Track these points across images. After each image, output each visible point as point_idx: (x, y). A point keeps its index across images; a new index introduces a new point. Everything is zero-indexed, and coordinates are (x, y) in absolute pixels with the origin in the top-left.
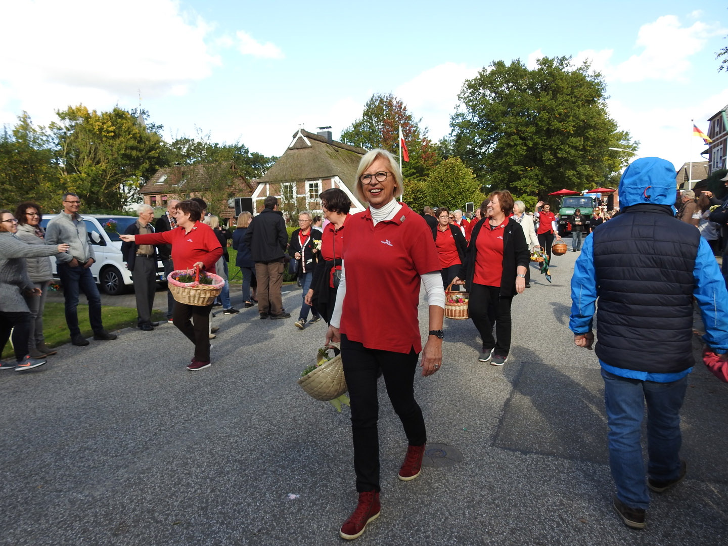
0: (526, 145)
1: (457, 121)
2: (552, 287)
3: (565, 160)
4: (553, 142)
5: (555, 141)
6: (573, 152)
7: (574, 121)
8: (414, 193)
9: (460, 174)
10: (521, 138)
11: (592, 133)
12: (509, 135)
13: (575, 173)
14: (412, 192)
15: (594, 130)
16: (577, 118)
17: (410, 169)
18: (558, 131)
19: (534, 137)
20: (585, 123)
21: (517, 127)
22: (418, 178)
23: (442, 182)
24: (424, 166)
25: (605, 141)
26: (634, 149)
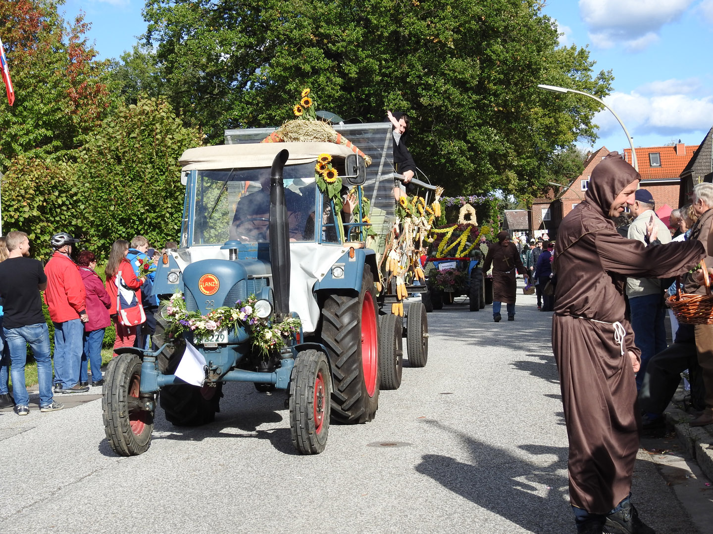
0: (343, 75)
1: (162, 5)
2: (381, 449)
3: (439, 114)
4: (406, 68)
5: (411, 66)
6: (455, 92)
7: (455, 17)
8: (42, 193)
9: (169, 143)
10: (329, 54)
11: (498, 47)
12: (298, 46)
13: (464, 146)
14: (37, 188)
15: (504, 41)
16: (464, 11)
17: (37, 126)
18: (417, 41)
19: (361, 54)
20: (484, 22)
21: (318, 27)
22: (58, 154)
23: (119, 163)
24: (76, 119)
25: (533, 70)
26: (601, 92)
